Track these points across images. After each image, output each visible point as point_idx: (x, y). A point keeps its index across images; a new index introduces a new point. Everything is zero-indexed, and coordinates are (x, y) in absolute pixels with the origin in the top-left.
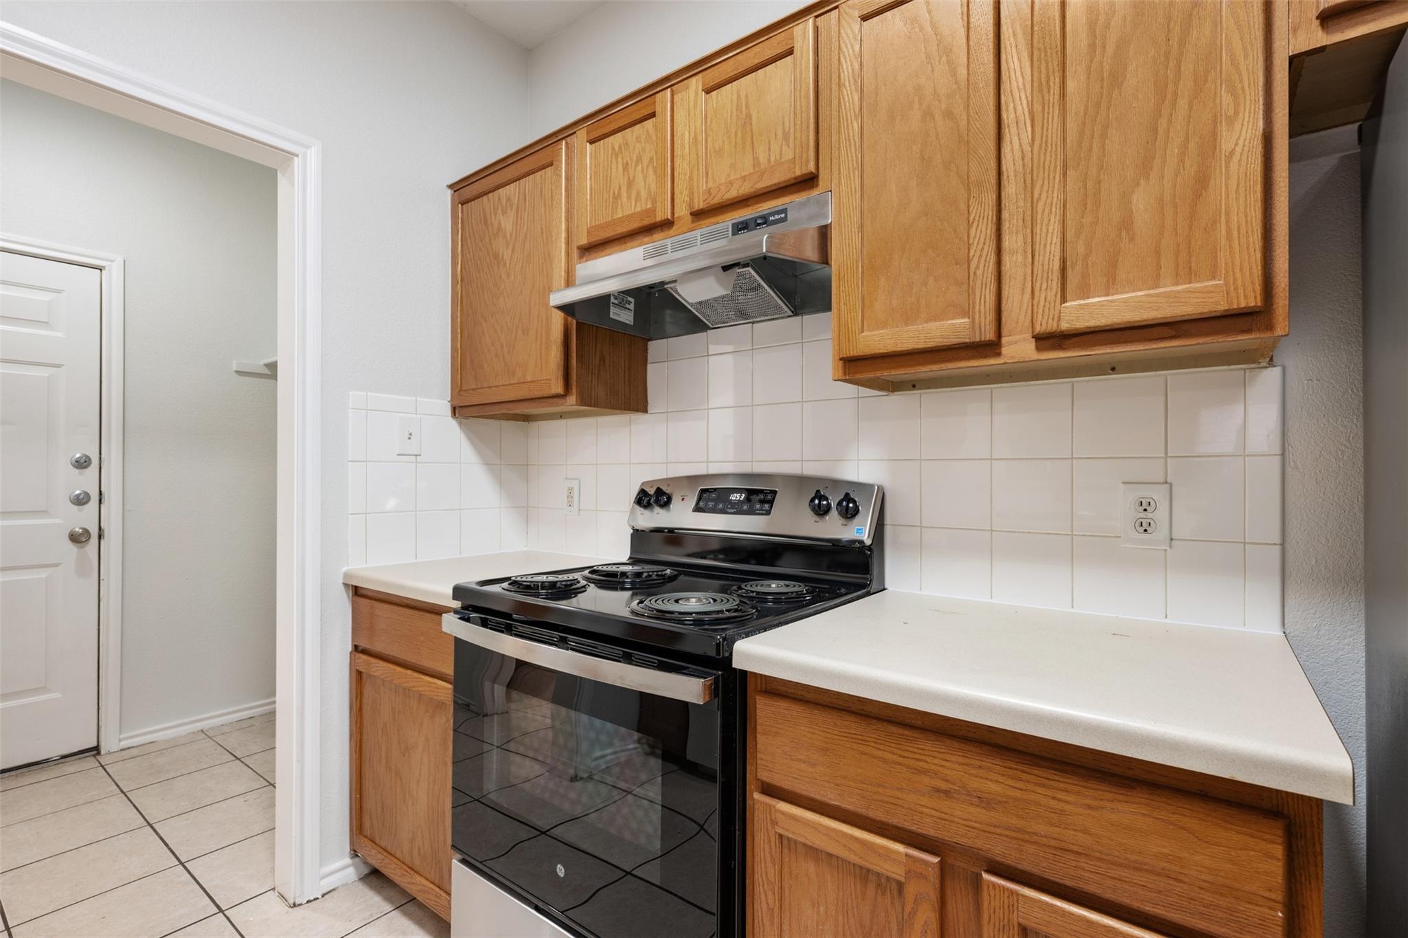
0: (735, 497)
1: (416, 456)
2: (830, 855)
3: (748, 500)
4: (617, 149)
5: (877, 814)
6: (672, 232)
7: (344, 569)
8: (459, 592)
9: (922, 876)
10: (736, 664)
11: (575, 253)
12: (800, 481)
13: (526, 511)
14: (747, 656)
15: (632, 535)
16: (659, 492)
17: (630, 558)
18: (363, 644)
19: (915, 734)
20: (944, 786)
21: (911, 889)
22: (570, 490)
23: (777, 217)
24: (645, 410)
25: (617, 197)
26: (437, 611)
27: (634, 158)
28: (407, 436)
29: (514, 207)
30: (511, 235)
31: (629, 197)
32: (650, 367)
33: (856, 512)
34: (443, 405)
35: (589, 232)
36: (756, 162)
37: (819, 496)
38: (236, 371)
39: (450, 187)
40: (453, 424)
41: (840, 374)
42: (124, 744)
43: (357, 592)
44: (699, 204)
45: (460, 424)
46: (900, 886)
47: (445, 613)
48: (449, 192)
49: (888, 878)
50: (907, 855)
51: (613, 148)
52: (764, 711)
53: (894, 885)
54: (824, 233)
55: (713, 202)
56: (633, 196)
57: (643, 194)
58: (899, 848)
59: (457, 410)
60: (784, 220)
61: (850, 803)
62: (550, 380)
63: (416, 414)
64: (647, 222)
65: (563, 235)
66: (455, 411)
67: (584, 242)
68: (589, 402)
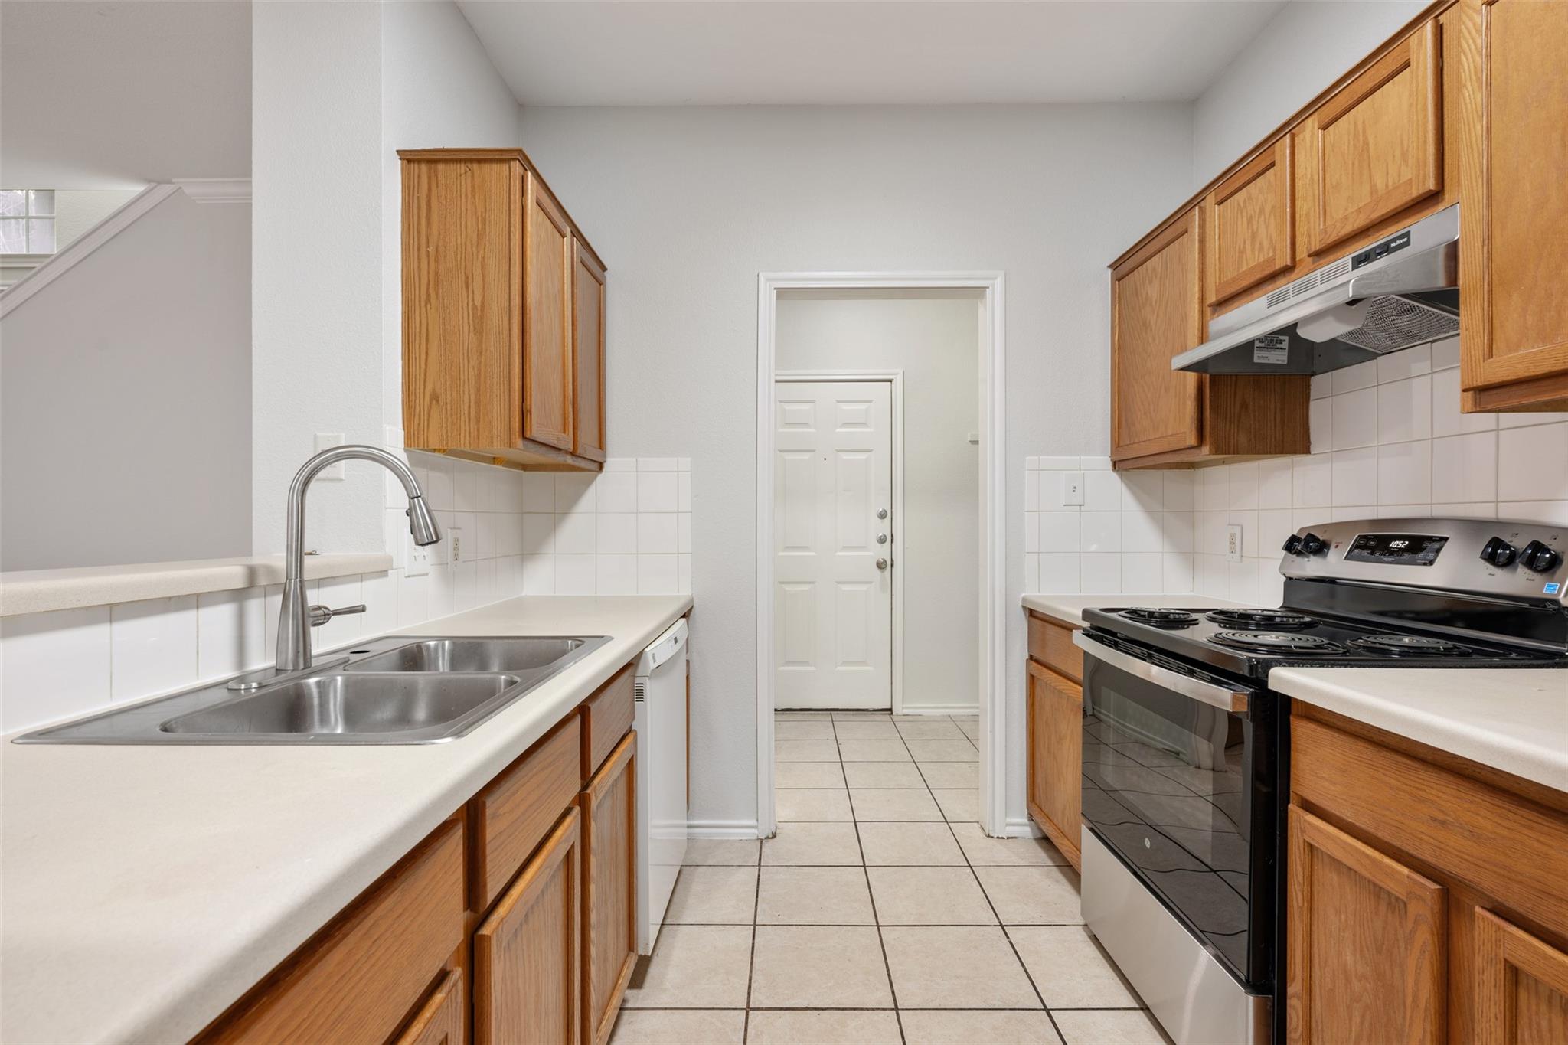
0: (1394, 545)
1: (1080, 505)
2: (1350, 869)
3: (1411, 547)
4: (1242, 205)
5: (1384, 835)
6: (1294, 276)
7: (1023, 595)
8: (1087, 614)
9: (1420, 898)
10: (1271, 685)
11: (1208, 311)
12: (1478, 526)
13: (1191, 558)
15: (1285, 583)
16: (1315, 541)
17: (1282, 607)
18: (1036, 655)
19: (1417, 765)
20: (1441, 817)
21: (1413, 909)
22: (1233, 536)
23: (1398, 242)
24: (1306, 450)
25: (1242, 252)
27: (1258, 211)
28: (1072, 489)
29: (1159, 276)
30: (1156, 302)
31: (1253, 249)
32: (1313, 405)
35: (1217, 291)
36: (1373, 190)
39: (1110, 266)
40: (1116, 478)
42: (906, 711)
43: (1031, 613)
44: (1316, 245)
45: (1121, 476)
46: (1406, 905)
47: (1076, 629)
48: (1110, 271)
49: (1397, 898)
50: (1408, 877)
51: (1239, 204)
53: (1401, 906)
54: (1452, 251)
55: (1329, 242)
56: (1257, 246)
57: (1266, 244)
58: (1405, 870)
60: (1407, 244)
61: (1363, 823)
62: (1185, 433)
63: (1080, 470)
64: (1268, 271)
65: (1197, 295)
66: (1115, 465)
67: (1213, 299)
68: (1228, 450)
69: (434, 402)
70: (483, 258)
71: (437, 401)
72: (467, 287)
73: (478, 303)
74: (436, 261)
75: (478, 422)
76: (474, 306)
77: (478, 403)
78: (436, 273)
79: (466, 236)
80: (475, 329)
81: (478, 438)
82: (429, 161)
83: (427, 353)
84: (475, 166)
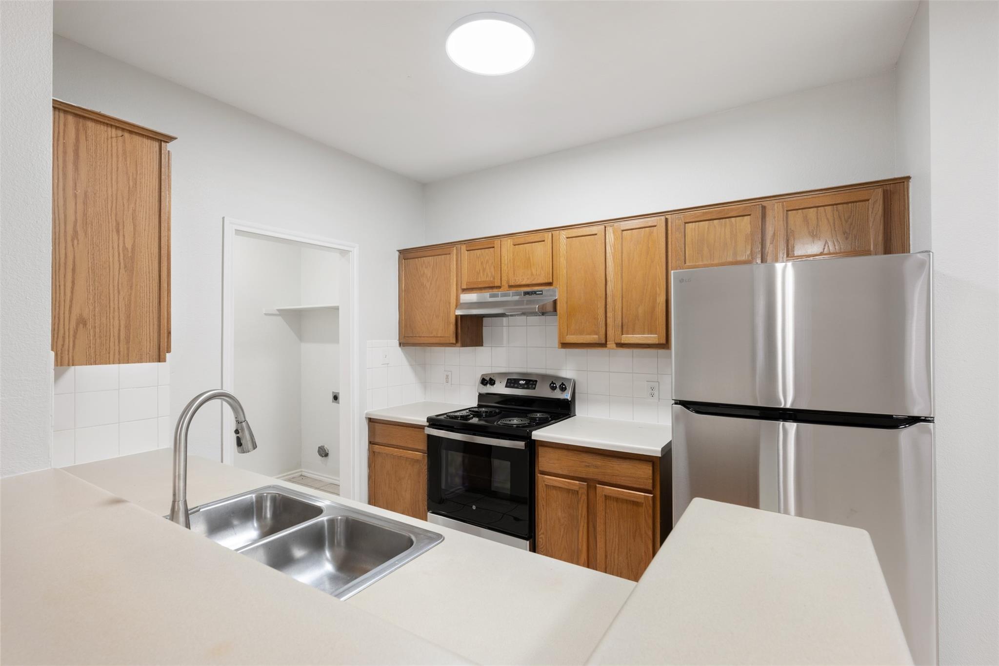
0: (522, 382)
1: (387, 364)
2: (560, 487)
3: (525, 384)
4: (478, 255)
5: (572, 474)
6: (500, 290)
7: (366, 412)
8: (430, 420)
9: (583, 488)
10: (533, 438)
11: (460, 291)
12: (544, 377)
13: (425, 384)
14: (536, 436)
15: (479, 396)
16: (491, 379)
17: (478, 405)
18: (372, 440)
19: (581, 453)
20: (588, 465)
21: (580, 492)
22: (447, 376)
23: (539, 293)
24: (482, 345)
25: (478, 273)
26: (421, 427)
27: (486, 261)
28: (384, 356)
29: (432, 267)
30: (430, 278)
31: (484, 275)
32: (484, 328)
33: (565, 389)
34: (396, 342)
35: (467, 284)
36: (531, 273)
37: (552, 383)
38: (265, 314)
39: (398, 251)
40: (399, 349)
41: (560, 346)
43: (370, 420)
44: (511, 283)
45: (402, 349)
46: (578, 492)
47: (425, 426)
48: (397, 253)
49: (575, 490)
50: (579, 484)
51: (477, 255)
52: (541, 451)
53: (576, 492)
54: (555, 302)
55: (517, 284)
56: (485, 274)
57: (489, 274)
58: (577, 482)
60: (542, 294)
61: (565, 473)
62: (449, 337)
63: (387, 347)
64: (491, 285)
65: (455, 283)
66: (400, 344)
67: (465, 287)
68: (464, 345)
69: (81, 326)
70: (134, 211)
71: (85, 324)
72: (118, 231)
73: (129, 246)
74: (85, 203)
75: (128, 342)
76: (125, 249)
77: (128, 327)
78: (85, 215)
79: (117, 190)
80: (125, 267)
81: (128, 355)
82: (76, 115)
83: (73, 282)
84: (127, 135)
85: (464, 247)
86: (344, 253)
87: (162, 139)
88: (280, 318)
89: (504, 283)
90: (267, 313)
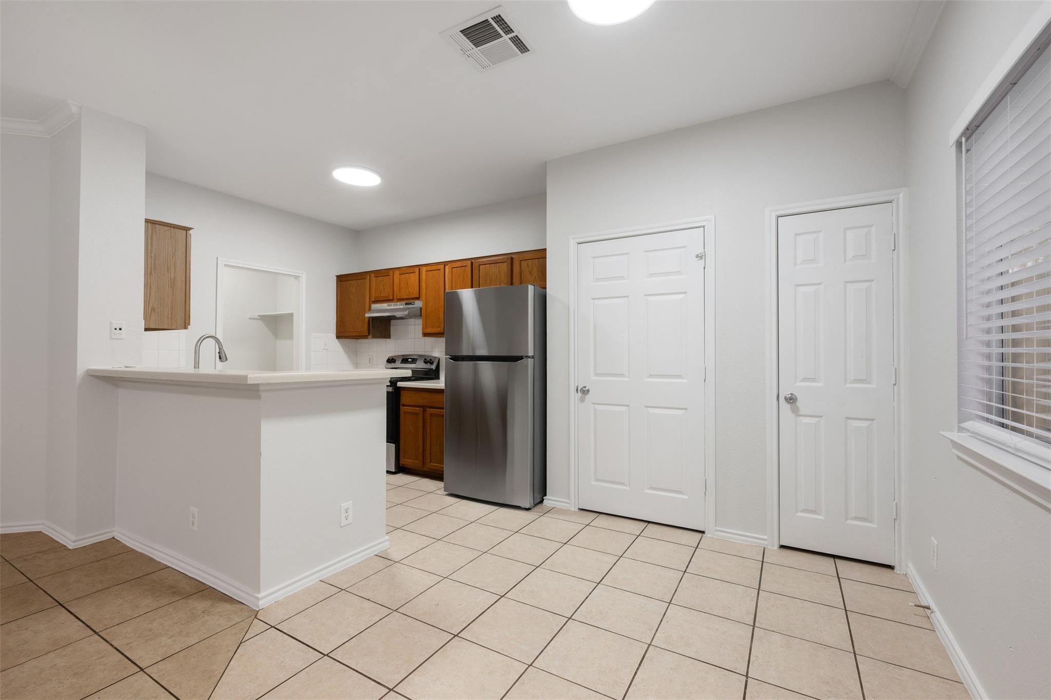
0: (409, 360)
1: (327, 349)
2: (409, 413)
3: (412, 361)
4: (381, 280)
5: (416, 404)
6: (393, 302)
9: (420, 411)
10: (398, 386)
11: (371, 302)
12: (421, 356)
13: (356, 365)
14: (399, 384)
16: (393, 359)
20: (423, 398)
21: (420, 414)
22: (370, 359)
24: (390, 338)
25: (381, 291)
27: (385, 284)
28: (325, 343)
29: (354, 287)
30: (354, 294)
32: (391, 327)
33: (433, 362)
34: (334, 336)
35: (375, 298)
36: (409, 292)
37: (425, 359)
38: (249, 318)
39: (337, 276)
40: (337, 340)
41: (424, 335)
44: (398, 298)
45: (339, 341)
46: (418, 413)
48: (335, 277)
52: (402, 392)
54: (421, 309)
55: (401, 298)
56: (385, 292)
57: (387, 292)
58: (418, 408)
59: (338, 337)
60: (414, 304)
61: (413, 404)
62: (364, 331)
63: (327, 338)
64: (388, 299)
65: (368, 297)
67: (373, 300)
68: (375, 337)
69: (153, 311)
70: (175, 262)
71: (154, 310)
72: (168, 271)
73: (172, 277)
74: (155, 260)
75: (172, 319)
76: (171, 278)
77: (172, 313)
78: (155, 264)
79: (168, 253)
80: (171, 287)
82: (152, 223)
83: (150, 293)
84: (172, 229)
85: (373, 275)
86: (297, 277)
87: (187, 229)
88: (260, 321)
89: (395, 297)
90: (251, 317)
